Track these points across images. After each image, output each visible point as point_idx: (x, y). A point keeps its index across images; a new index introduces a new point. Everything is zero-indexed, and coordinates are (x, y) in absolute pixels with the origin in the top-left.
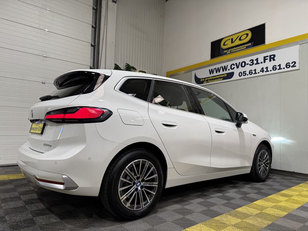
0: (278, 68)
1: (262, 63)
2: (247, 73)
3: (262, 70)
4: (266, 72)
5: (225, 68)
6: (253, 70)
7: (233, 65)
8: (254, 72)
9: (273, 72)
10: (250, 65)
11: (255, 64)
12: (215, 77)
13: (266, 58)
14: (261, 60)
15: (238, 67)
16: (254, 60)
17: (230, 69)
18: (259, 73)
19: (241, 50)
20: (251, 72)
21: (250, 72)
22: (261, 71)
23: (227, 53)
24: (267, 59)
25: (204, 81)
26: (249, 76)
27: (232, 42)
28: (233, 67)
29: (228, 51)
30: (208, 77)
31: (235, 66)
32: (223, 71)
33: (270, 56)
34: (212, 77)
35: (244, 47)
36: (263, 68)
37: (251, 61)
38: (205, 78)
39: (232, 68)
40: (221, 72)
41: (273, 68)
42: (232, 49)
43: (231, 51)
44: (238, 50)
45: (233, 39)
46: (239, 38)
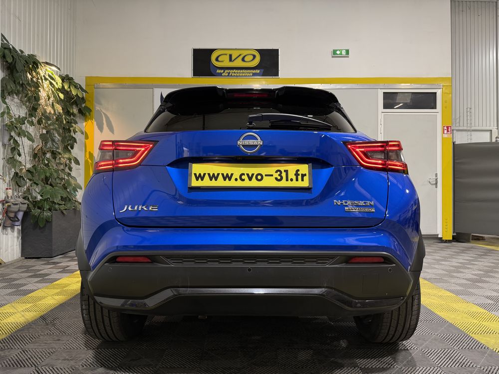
27: (231, 60)
29: (224, 72)
35: (249, 73)
42: (231, 71)
43: (230, 73)
44: (241, 75)
45: (232, 56)
46: (241, 57)
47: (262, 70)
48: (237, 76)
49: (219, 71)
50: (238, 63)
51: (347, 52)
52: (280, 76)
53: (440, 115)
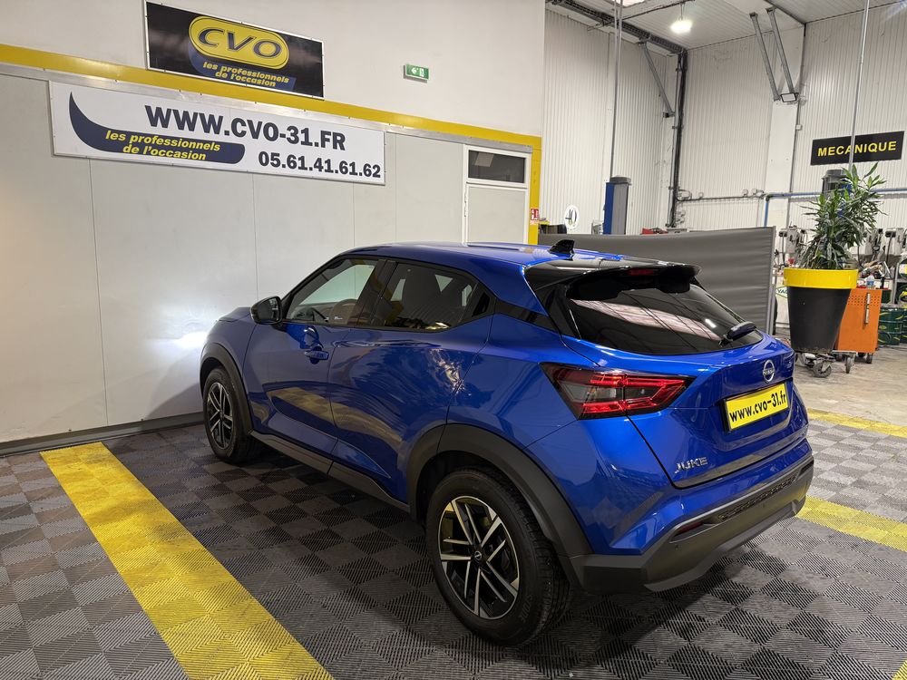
0: (350, 169)
1: (317, 145)
2: (283, 160)
3: (318, 165)
4: (326, 171)
5: (212, 124)
6: (297, 158)
7: (239, 124)
8: (299, 164)
9: (340, 176)
10: (289, 140)
11: (302, 143)
12: (174, 143)
13: (327, 136)
14: (315, 137)
15: (255, 135)
16: (300, 132)
17: (231, 133)
18: (311, 169)
19: (260, 85)
20: (291, 161)
21: (289, 162)
22: (315, 166)
23: (217, 75)
24: (328, 140)
25: (126, 143)
26: (287, 171)
27: (231, 46)
28: (240, 128)
29: (219, 70)
30: (146, 135)
31: (247, 129)
32: (207, 131)
33: (335, 135)
34: (160, 137)
35: (270, 81)
36: (319, 160)
37: (292, 131)
38: (129, 134)
39: (239, 131)
40: (199, 133)
41: (341, 168)
42: (234, 70)
43: (230, 74)
44: (254, 81)
45: (236, 36)
46: (252, 44)
47: (293, 80)
48: (245, 82)
49: (210, 66)
50: (246, 55)
51: (426, 71)
53: (527, 193)
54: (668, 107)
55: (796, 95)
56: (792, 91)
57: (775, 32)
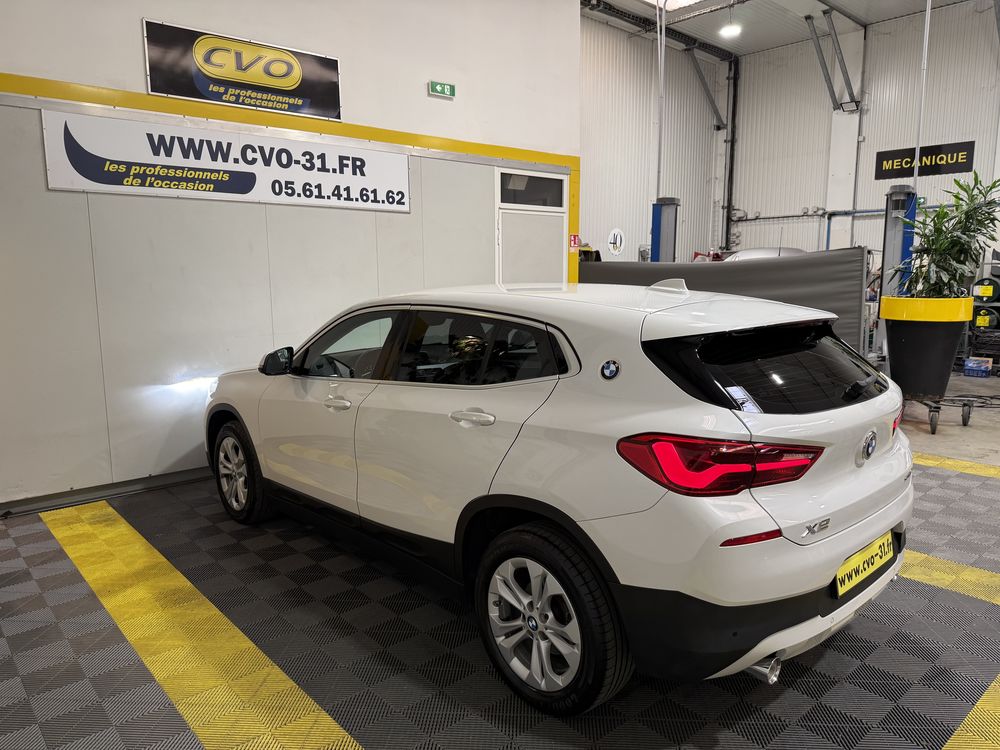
0: (372, 197)
1: (334, 171)
2: (299, 189)
3: (337, 193)
4: (345, 199)
5: (220, 151)
6: (314, 186)
7: (249, 151)
8: (316, 192)
9: (361, 204)
10: (304, 166)
11: (319, 170)
12: (179, 173)
13: (345, 162)
14: (332, 162)
15: (267, 162)
16: (316, 157)
17: (241, 160)
18: (329, 197)
19: (271, 108)
20: (307, 190)
21: (304, 190)
22: (333, 195)
23: (223, 98)
24: (347, 166)
25: (127, 174)
26: (303, 200)
27: (240, 67)
28: (250, 155)
29: (226, 92)
30: (148, 165)
31: (258, 155)
32: (214, 158)
33: (355, 160)
34: (163, 167)
35: (282, 103)
36: (338, 188)
37: (308, 157)
38: (129, 165)
39: (250, 159)
40: (205, 161)
41: (362, 195)
42: (243, 93)
43: (238, 96)
44: (264, 103)
45: (243, 56)
46: (261, 64)
47: (309, 101)
48: (255, 106)
49: (215, 89)
50: (255, 75)
51: (452, 88)
52: (343, 119)
53: (566, 217)
54: (719, 119)
55: (858, 103)
56: (853, 99)
57: (832, 34)
